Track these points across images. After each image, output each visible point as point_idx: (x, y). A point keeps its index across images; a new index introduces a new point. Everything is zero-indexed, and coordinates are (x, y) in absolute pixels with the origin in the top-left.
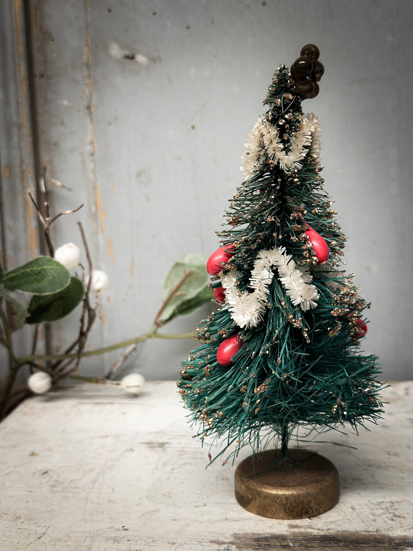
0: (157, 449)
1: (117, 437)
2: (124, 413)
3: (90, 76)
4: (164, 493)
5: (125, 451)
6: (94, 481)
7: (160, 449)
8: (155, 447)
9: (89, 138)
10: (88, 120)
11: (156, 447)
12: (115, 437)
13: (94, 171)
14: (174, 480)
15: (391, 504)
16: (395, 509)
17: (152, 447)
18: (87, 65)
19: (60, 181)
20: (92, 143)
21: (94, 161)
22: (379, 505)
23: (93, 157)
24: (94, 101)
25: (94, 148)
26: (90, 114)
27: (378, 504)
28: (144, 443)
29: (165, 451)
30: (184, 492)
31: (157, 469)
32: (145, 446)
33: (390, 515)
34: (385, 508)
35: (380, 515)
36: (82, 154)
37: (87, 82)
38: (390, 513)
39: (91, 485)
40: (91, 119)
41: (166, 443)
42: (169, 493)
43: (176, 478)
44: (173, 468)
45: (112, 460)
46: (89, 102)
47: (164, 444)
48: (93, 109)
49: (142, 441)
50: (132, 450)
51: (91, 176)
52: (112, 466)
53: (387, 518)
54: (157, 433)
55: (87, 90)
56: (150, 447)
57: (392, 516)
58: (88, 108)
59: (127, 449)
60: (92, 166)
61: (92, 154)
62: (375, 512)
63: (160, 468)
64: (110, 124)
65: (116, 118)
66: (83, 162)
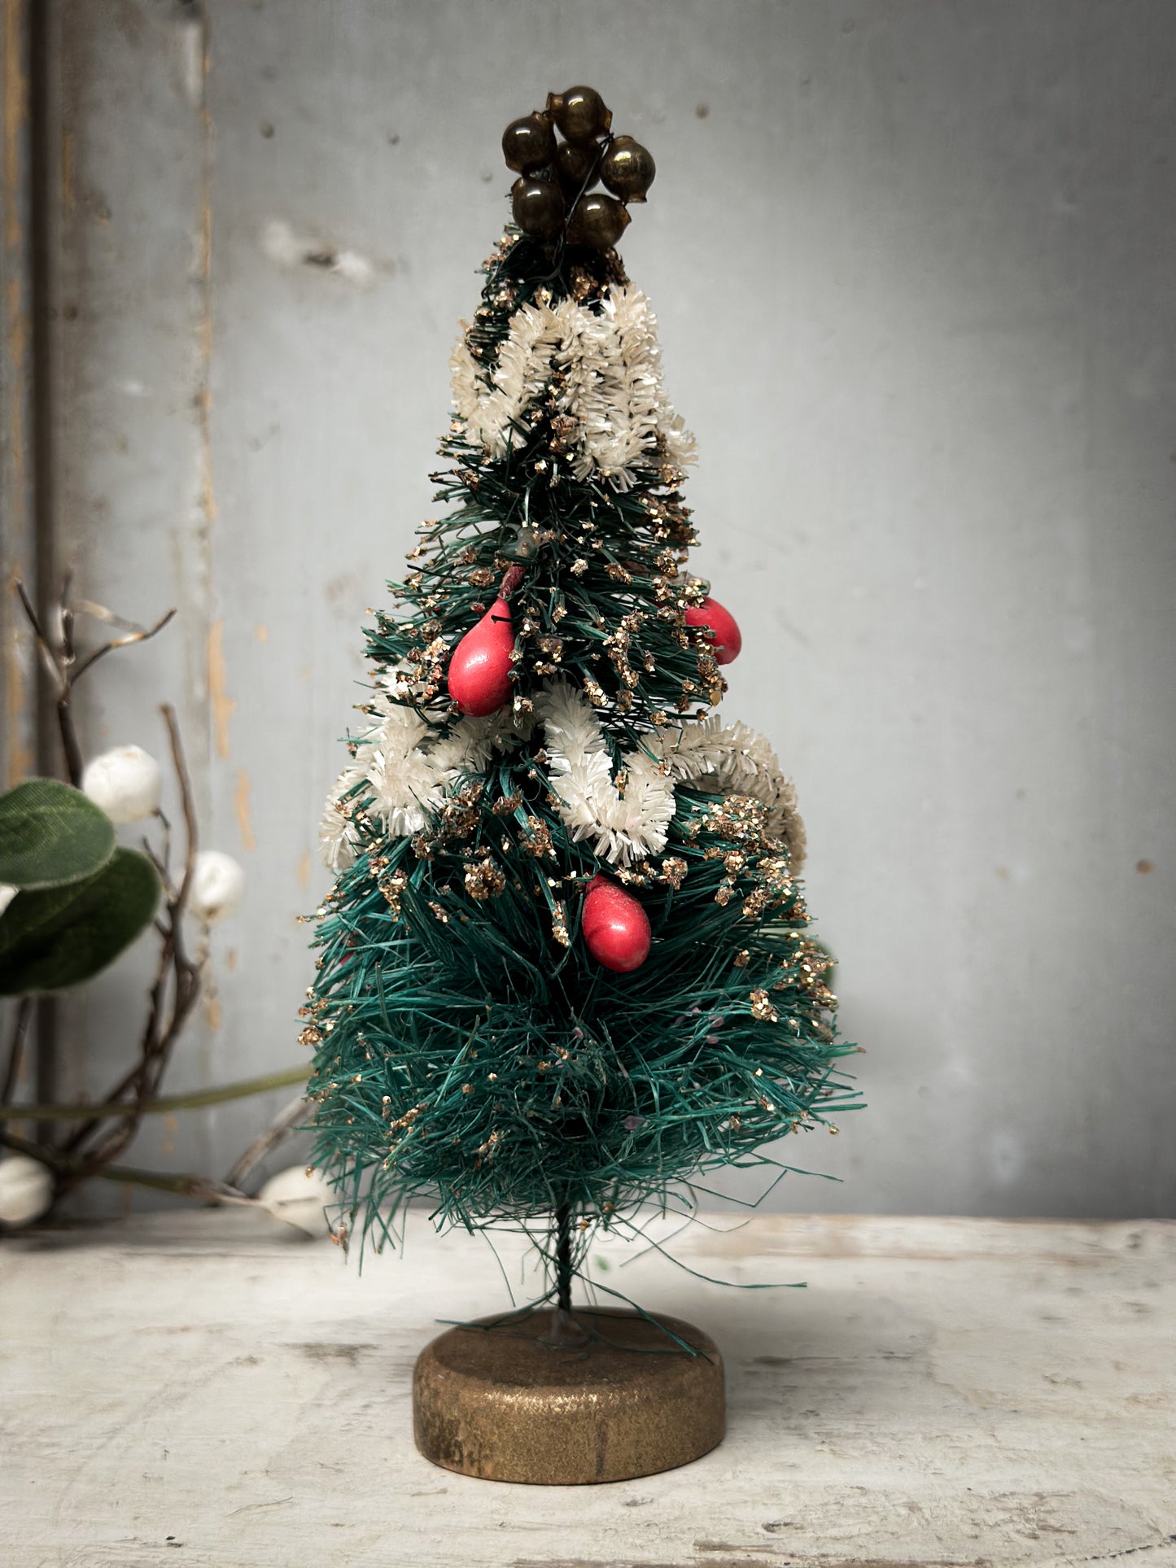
0: (330, 1359)
1: (216, 1330)
2: (254, 1279)
3: (206, 314)
4: (323, 1461)
5: (230, 1363)
6: (114, 1432)
7: (341, 1360)
8: (325, 1355)
9: (195, 488)
10: (195, 435)
11: (330, 1354)
12: (211, 1332)
13: (208, 583)
14: (363, 1433)
16: (1048, 1512)
17: (318, 1356)
18: (201, 283)
19: (108, 607)
20: (203, 502)
21: (206, 554)
23: (206, 542)
24: (215, 383)
25: (208, 515)
26: (203, 419)
28: (295, 1346)
29: (354, 1364)
31: (319, 1405)
32: (297, 1352)
33: (1028, 1526)
34: (1017, 1509)
35: (997, 1524)
36: (174, 533)
37: (199, 329)
38: (1028, 1520)
39: (100, 1441)
40: (205, 435)
41: (365, 1347)
44: (368, 1403)
45: (184, 1384)
46: (202, 385)
47: (355, 1349)
48: (210, 404)
49: (291, 1341)
50: (252, 1361)
52: (183, 1397)
53: (1018, 1532)
54: (342, 1324)
55: (197, 353)
56: (310, 1356)
58: (198, 401)
59: (238, 1359)
60: (200, 566)
61: (203, 533)
62: (982, 1516)
63: (328, 1403)
64: (256, 445)
65: (274, 429)
66: (177, 555)
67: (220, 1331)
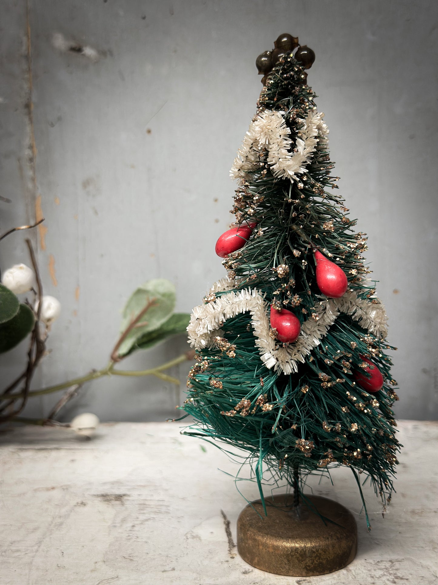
0: (114, 502)
1: (65, 488)
2: (73, 461)
3: (29, 70)
4: (124, 556)
5: (75, 506)
7: (118, 502)
9: (27, 141)
10: (26, 120)
11: (112, 500)
12: (64, 489)
13: (33, 180)
14: (135, 540)
15: (390, 563)
16: (397, 570)
17: (108, 501)
18: (27, 57)
20: (31, 147)
21: (33, 168)
22: (378, 565)
23: (32, 163)
24: (34, 99)
25: (33, 152)
26: (29, 113)
27: (376, 564)
28: (98, 496)
29: (123, 504)
30: (148, 553)
31: (115, 526)
32: (99, 499)
33: (391, 577)
34: (384, 569)
35: (380, 577)
36: (19, 160)
37: (27, 76)
38: (390, 574)
40: (31, 120)
41: (124, 495)
42: (131, 556)
43: (137, 537)
44: (133, 524)
45: (60, 517)
46: (28, 99)
47: (121, 496)
48: (33, 107)
49: (96, 493)
50: (83, 504)
51: (30, 185)
53: (388, 580)
54: (113, 483)
55: (26, 86)
56: (105, 501)
57: (393, 577)
58: (27, 106)
59: (78, 503)
60: (30, 173)
61: (31, 160)
62: (373, 573)
63: (118, 525)
64: (52, 125)
65: (59, 119)
66: (21, 169)
67: (67, 489)
